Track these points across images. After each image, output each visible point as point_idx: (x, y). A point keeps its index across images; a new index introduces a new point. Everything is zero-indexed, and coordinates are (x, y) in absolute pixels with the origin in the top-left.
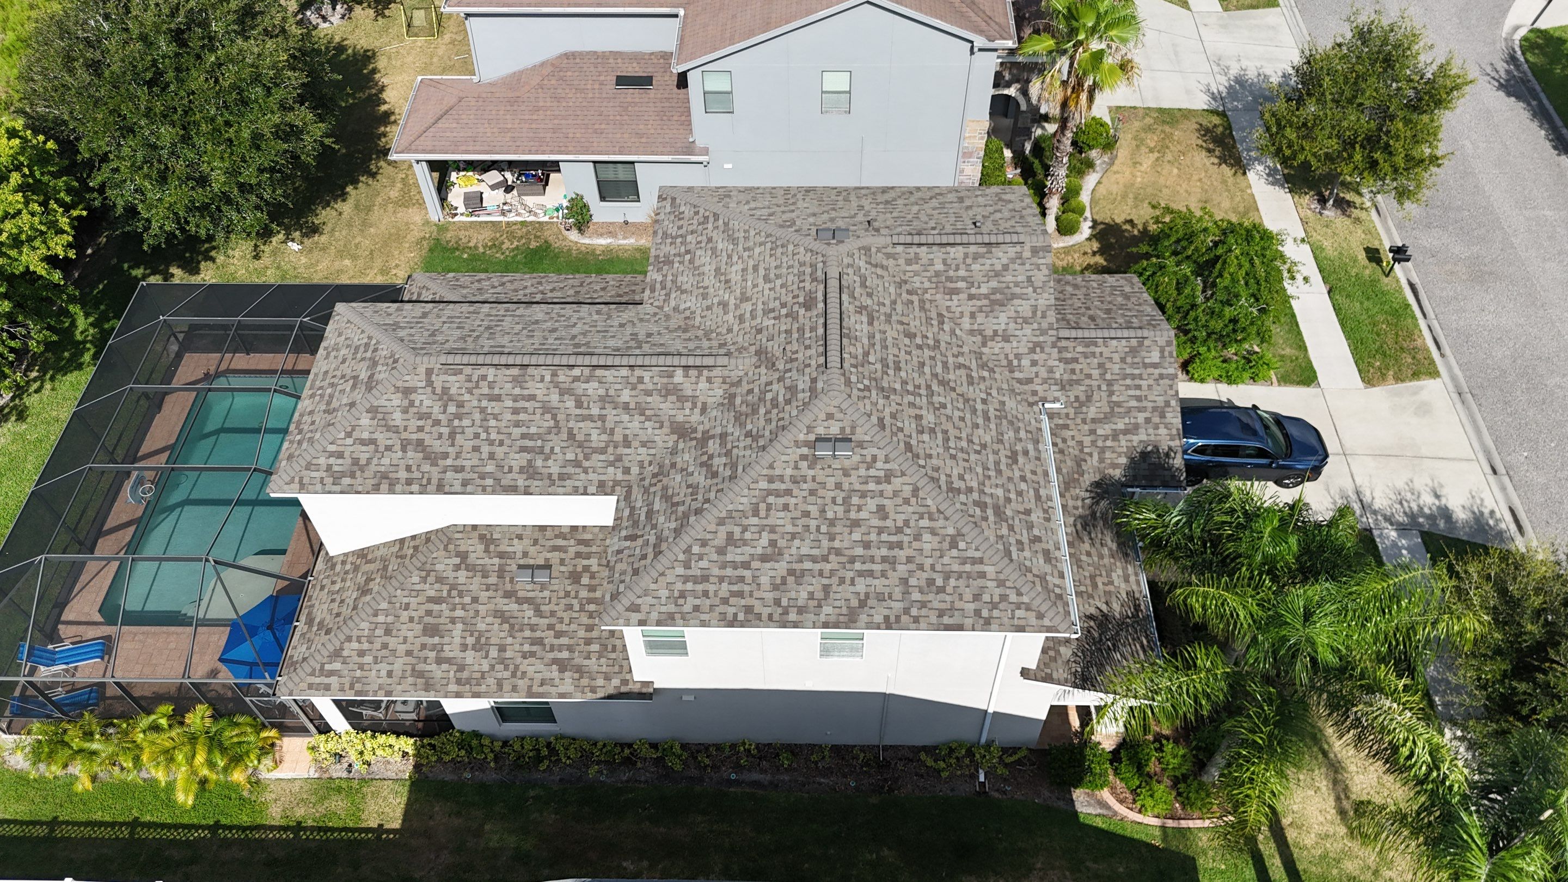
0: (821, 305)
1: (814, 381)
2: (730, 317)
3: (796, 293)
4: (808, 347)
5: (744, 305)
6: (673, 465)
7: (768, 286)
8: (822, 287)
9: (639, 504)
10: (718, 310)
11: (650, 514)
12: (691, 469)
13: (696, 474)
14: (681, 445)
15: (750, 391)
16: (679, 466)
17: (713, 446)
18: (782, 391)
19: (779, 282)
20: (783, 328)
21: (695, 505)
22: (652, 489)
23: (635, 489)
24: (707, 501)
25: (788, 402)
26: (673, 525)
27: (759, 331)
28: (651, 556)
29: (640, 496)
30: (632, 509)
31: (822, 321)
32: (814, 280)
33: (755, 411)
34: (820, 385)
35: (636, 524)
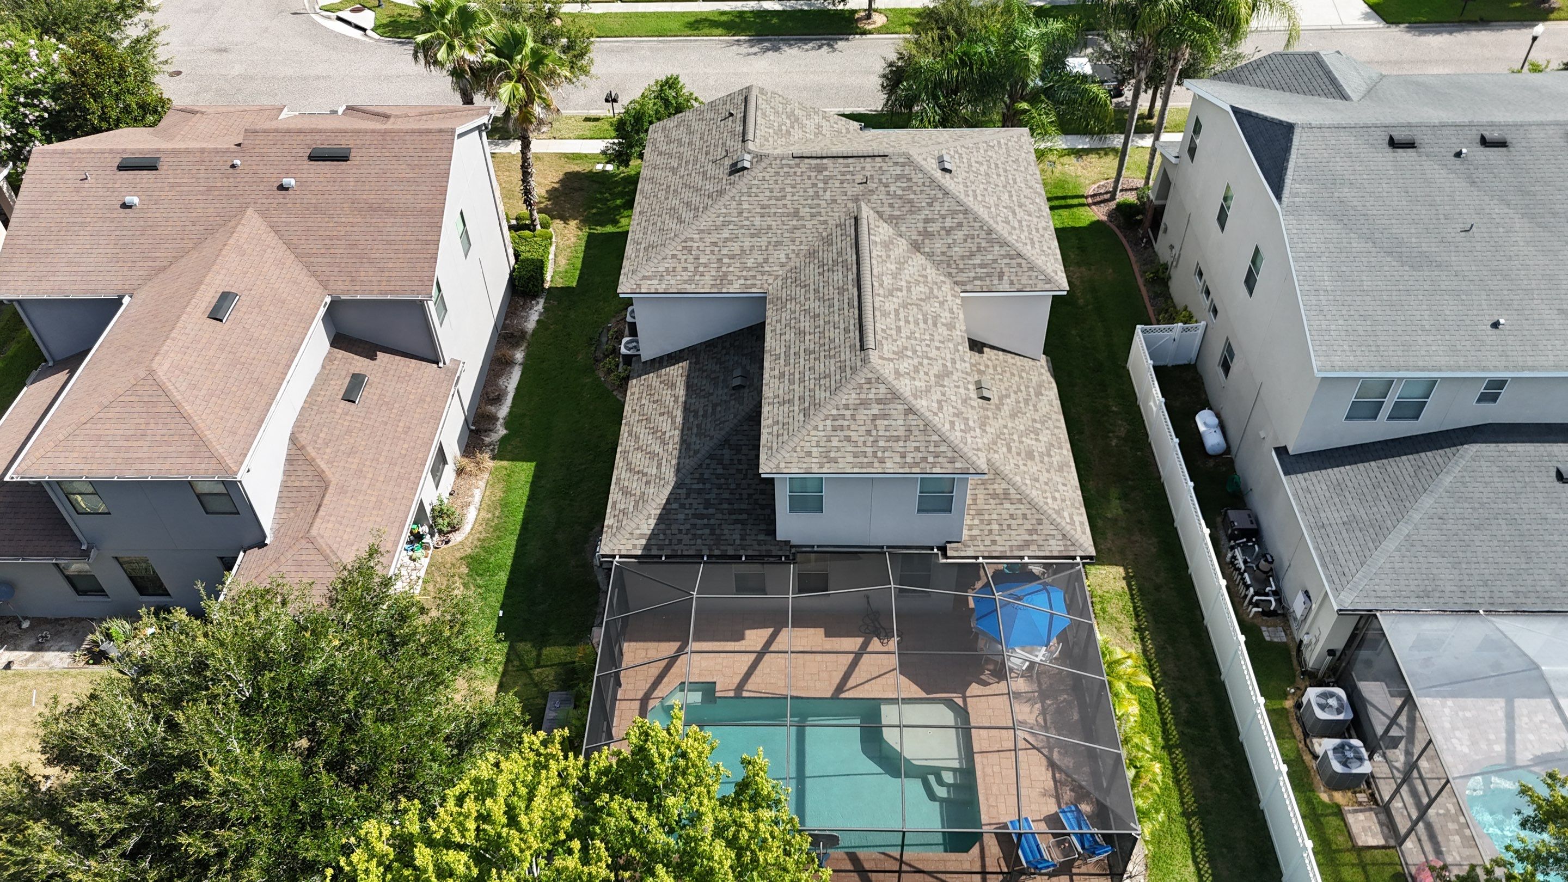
0: (825, 161)
1: (896, 164)
2: (809, 225)
3: (805, 177)
4: (863, 168)
5: (801, 214)
6: (943, 253)
7: (789, 197)
8: (807, 161)
9: (973, 274)
10: (798, 233)
11: (982, 266)
12: (950, 241)
13: (956, 237)
14: (927, 250)
15: (891, 205)
16: (945, 250)
17: (934, 227)
18: (899, 184)
19: (789, 189)
20: (838, 185)
21: (983, 235)
22: (961, 266)
23: (959, 279)
24: (981, 227)
25: (910, 180)
26: (997, 248)
27: (834, 201)
28: (1019, 260)
29: (965, 275)
30: (975, 278)
31: (841, 160)
32: (798, 165)
33: (911, 202)
34: (901, 160)
35: (989, 275)
